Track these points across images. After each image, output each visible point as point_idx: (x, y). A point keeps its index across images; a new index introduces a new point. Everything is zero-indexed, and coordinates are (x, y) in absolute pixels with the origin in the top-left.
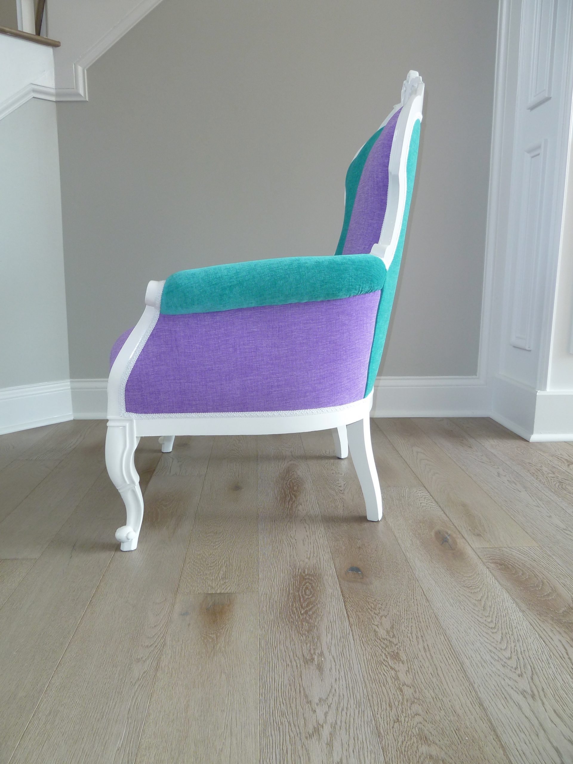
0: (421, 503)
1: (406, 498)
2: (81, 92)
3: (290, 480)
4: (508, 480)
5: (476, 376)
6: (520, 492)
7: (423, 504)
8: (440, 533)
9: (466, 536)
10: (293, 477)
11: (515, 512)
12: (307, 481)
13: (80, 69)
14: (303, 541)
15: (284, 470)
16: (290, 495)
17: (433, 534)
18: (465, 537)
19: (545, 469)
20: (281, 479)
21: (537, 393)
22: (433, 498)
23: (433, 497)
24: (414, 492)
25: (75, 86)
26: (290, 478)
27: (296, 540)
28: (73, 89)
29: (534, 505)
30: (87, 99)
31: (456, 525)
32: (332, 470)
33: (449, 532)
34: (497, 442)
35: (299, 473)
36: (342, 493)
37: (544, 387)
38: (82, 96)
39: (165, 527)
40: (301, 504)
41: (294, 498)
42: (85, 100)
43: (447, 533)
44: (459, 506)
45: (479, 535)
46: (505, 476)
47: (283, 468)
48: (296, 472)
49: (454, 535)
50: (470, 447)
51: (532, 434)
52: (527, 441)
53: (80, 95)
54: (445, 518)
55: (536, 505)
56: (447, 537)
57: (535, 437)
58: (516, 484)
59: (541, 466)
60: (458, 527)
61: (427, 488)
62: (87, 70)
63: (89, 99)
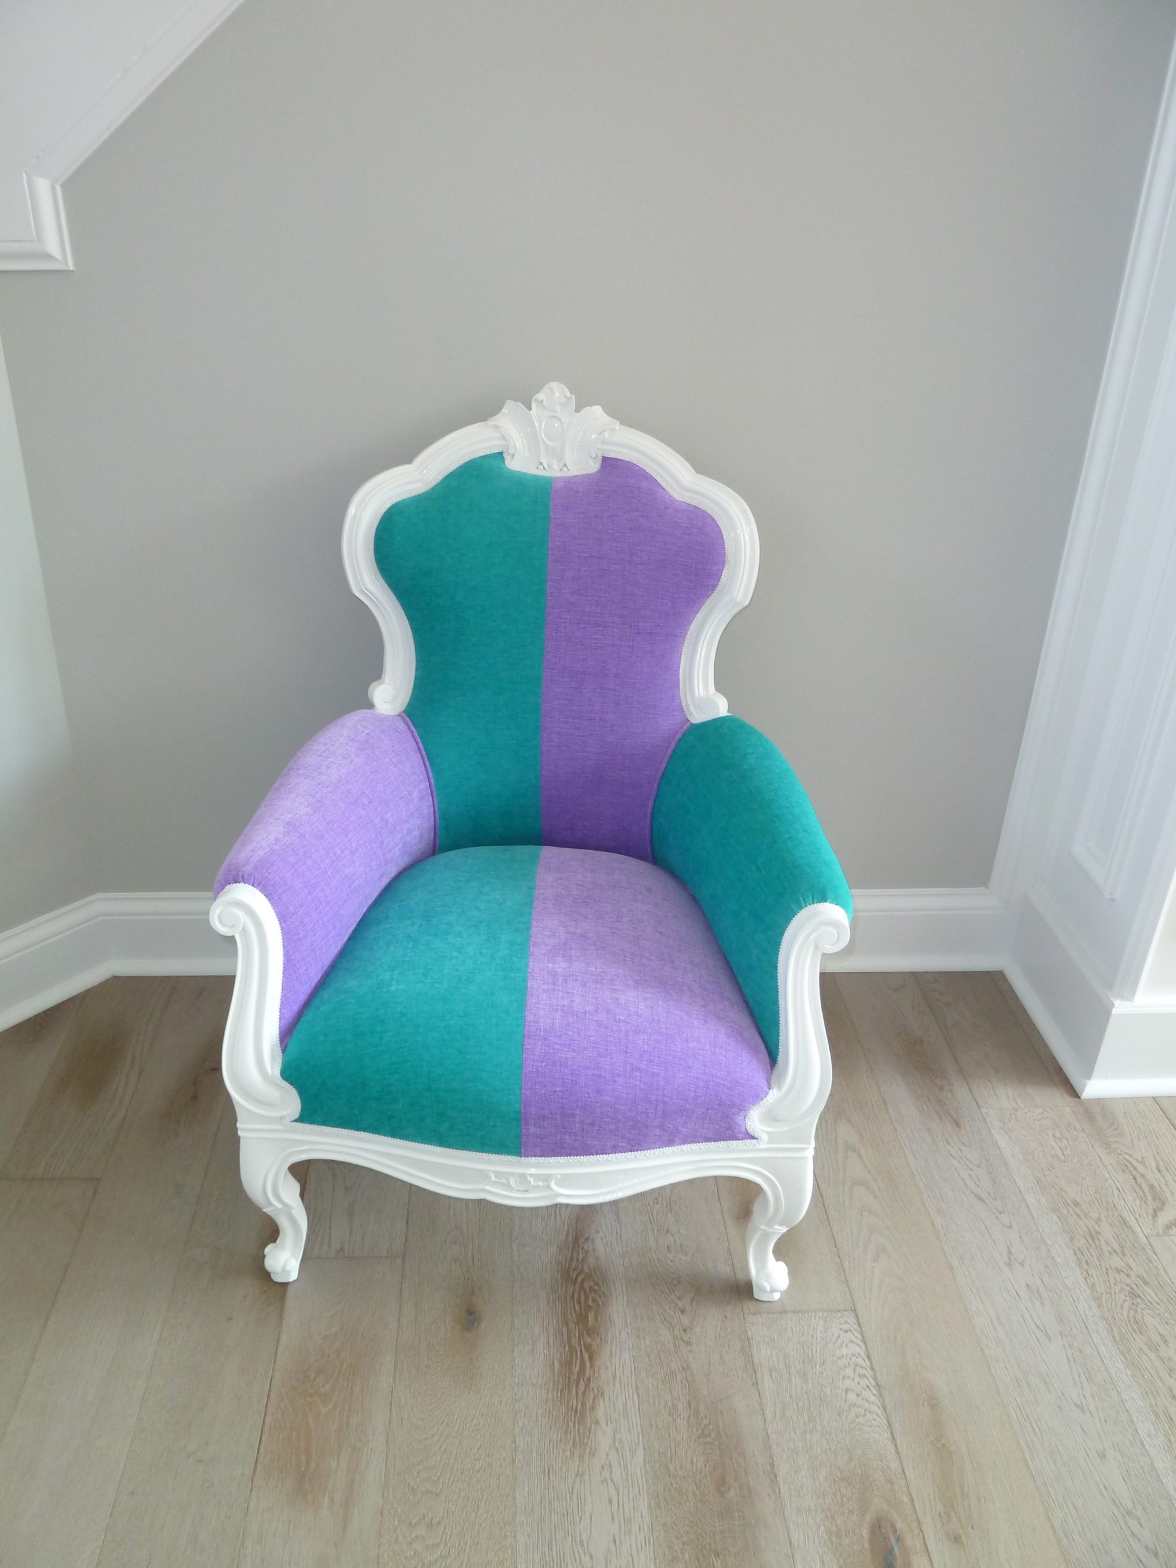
0: (846, 1392)
1: (818, 1366)
2: (53, 248)
3: (580, 1279)
4: (1027, 1285)
5: (987, 888)
6: (1049, 1338)
7: (852, 1396)
8: (880, 1527)
9: (931, 1542)
10: (586, 1269)
11: (1035, 1434)
12: (614, 1284)
13: (43, 186)
14: (606, 1560)
15: (567, 1235)
16: (581, 1352)
17: (865, 1532)
18: (930, 1550)
19: (1107, 1232)
20: (562, 1277)
21: (1114, 1010)
22: (872, 1369)
23: (871, 1364)
24: (834, 1339)
25: (35, 234)
26: (581, 1272)
27: (591, 1557)
28: (31, 241)
29: (1075, 1404)
30: (71, 267)
31: (914, 1496)
32: (667, 1231)
33: (900, 1525)
34: (1014, 1099)
35: (599, 1245)
36: (688, 1343)
37: (1129, 990)
38: (57, 259)
39: (327, 1495)
40: (603, 1394)
41: (588, 1364)
42: (66, 268)
43: (895, 1531)
44: (923, 1404)
45: (957, 1539)
46: (1022, 1264)
47: (566, 1227)
48: (593, 1241)
49: (909, 1541)
50: (957, 1124)
51: (1089, 1080)
52: (1075, 1094)
53: (49, 257)
54: (894, 1465)
55: (1079, 1403)
56: (893, 1549)
57: (1094, 1088)
58: (1042, 1304)
59: (1098, 1221)
60: (916, 1502)
61: (860, 1315)
62: (61, 186)
63: (76, 264)
